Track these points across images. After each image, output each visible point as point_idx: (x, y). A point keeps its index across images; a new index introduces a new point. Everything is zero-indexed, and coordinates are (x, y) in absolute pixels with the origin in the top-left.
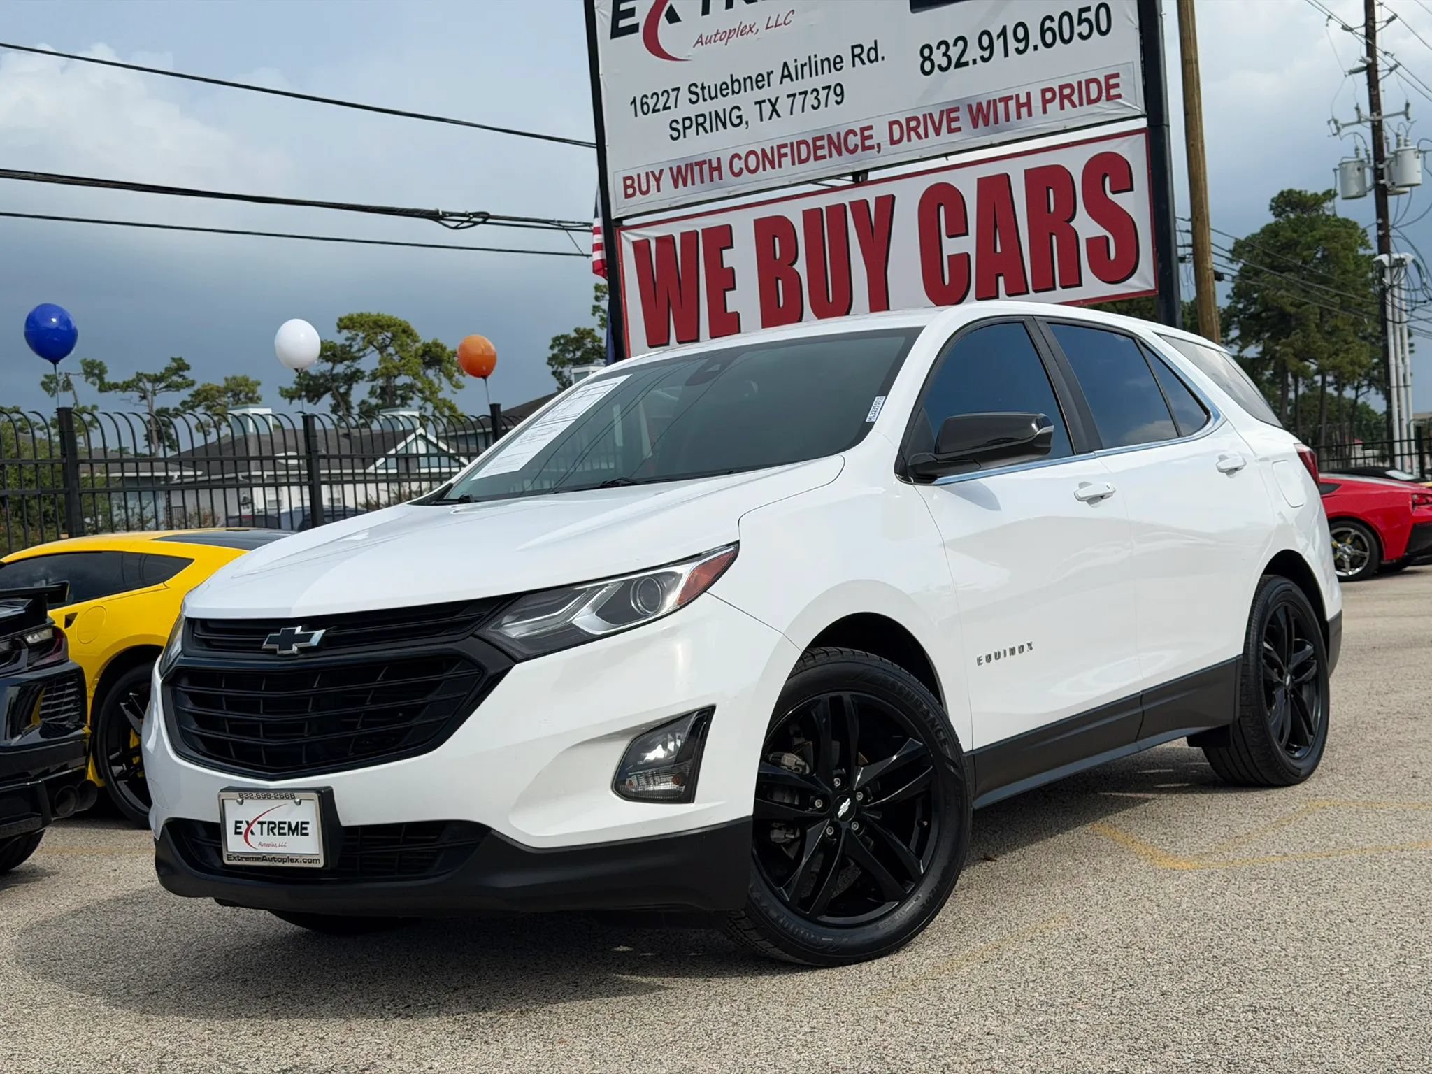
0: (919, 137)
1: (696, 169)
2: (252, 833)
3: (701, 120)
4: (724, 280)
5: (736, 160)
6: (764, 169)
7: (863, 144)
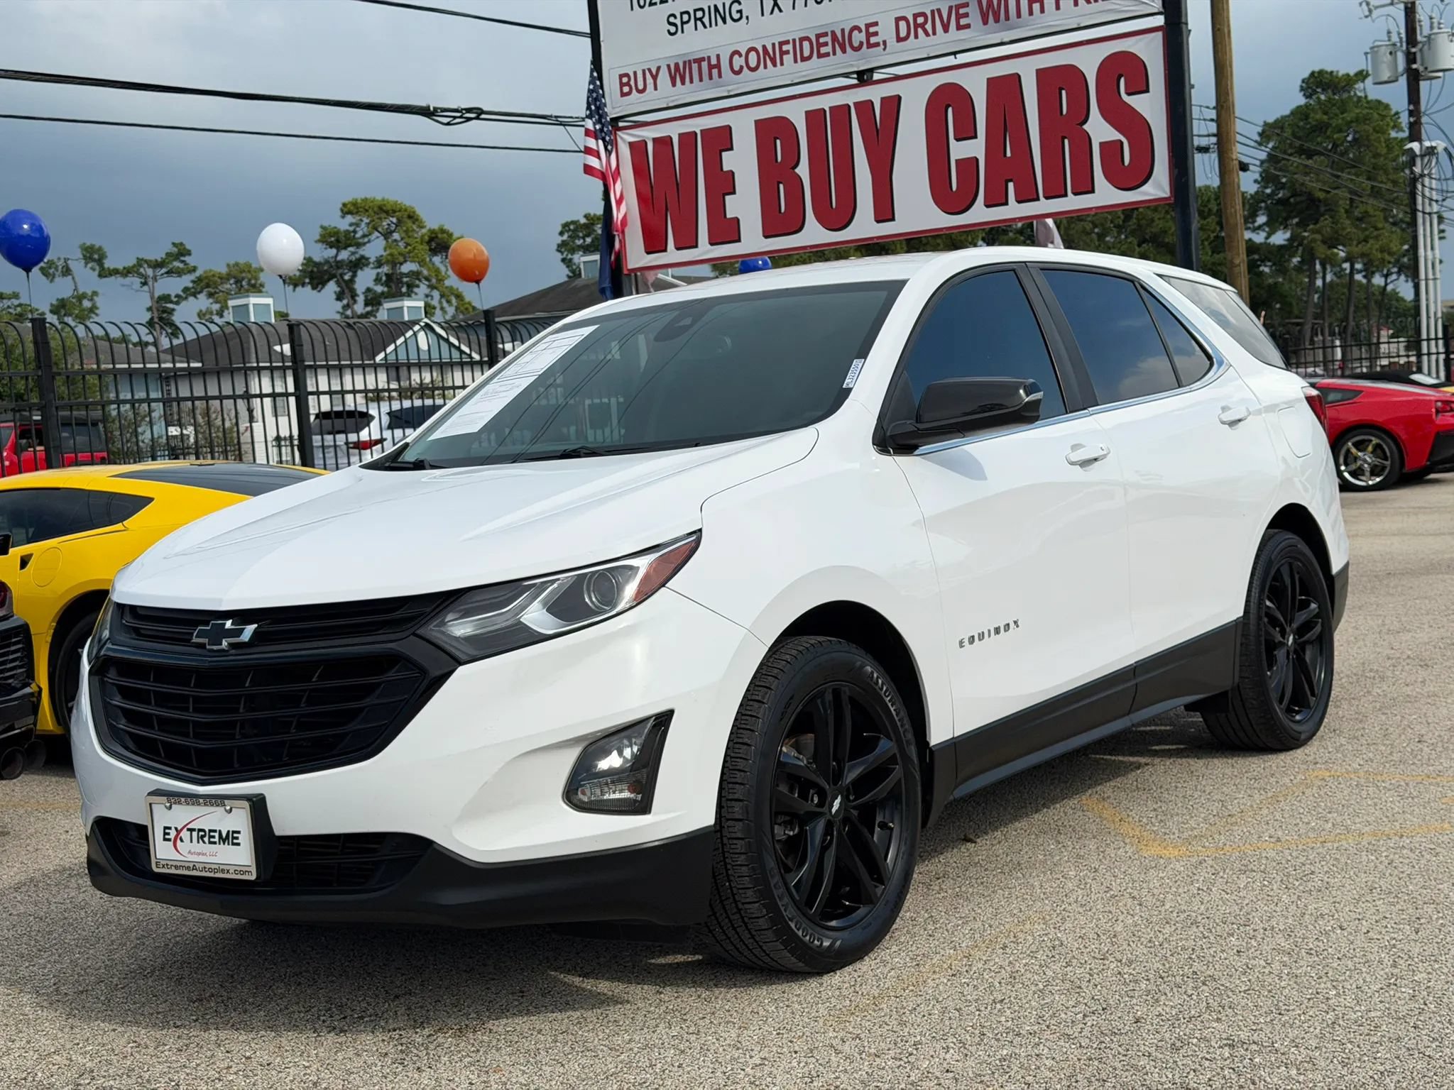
0: (927, 34)
1: (695, 66)
2: (182, 840)
3: (699, 14)
4: (724, 184)
5: (736, 57)
6: (765, 67)
7: (868, 40)
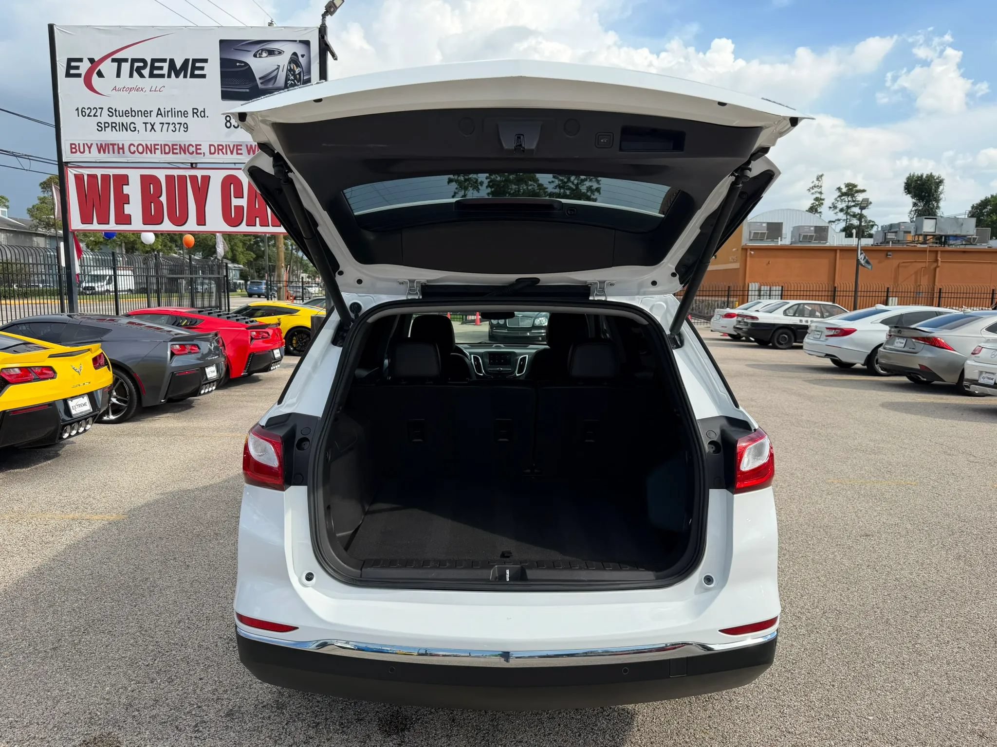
0: (223, 153)
1: (111, 147)
3: (114, 125)
4: (123, 200)
5: (132, 146)
6: (147, 153)
7: (196, 152)
